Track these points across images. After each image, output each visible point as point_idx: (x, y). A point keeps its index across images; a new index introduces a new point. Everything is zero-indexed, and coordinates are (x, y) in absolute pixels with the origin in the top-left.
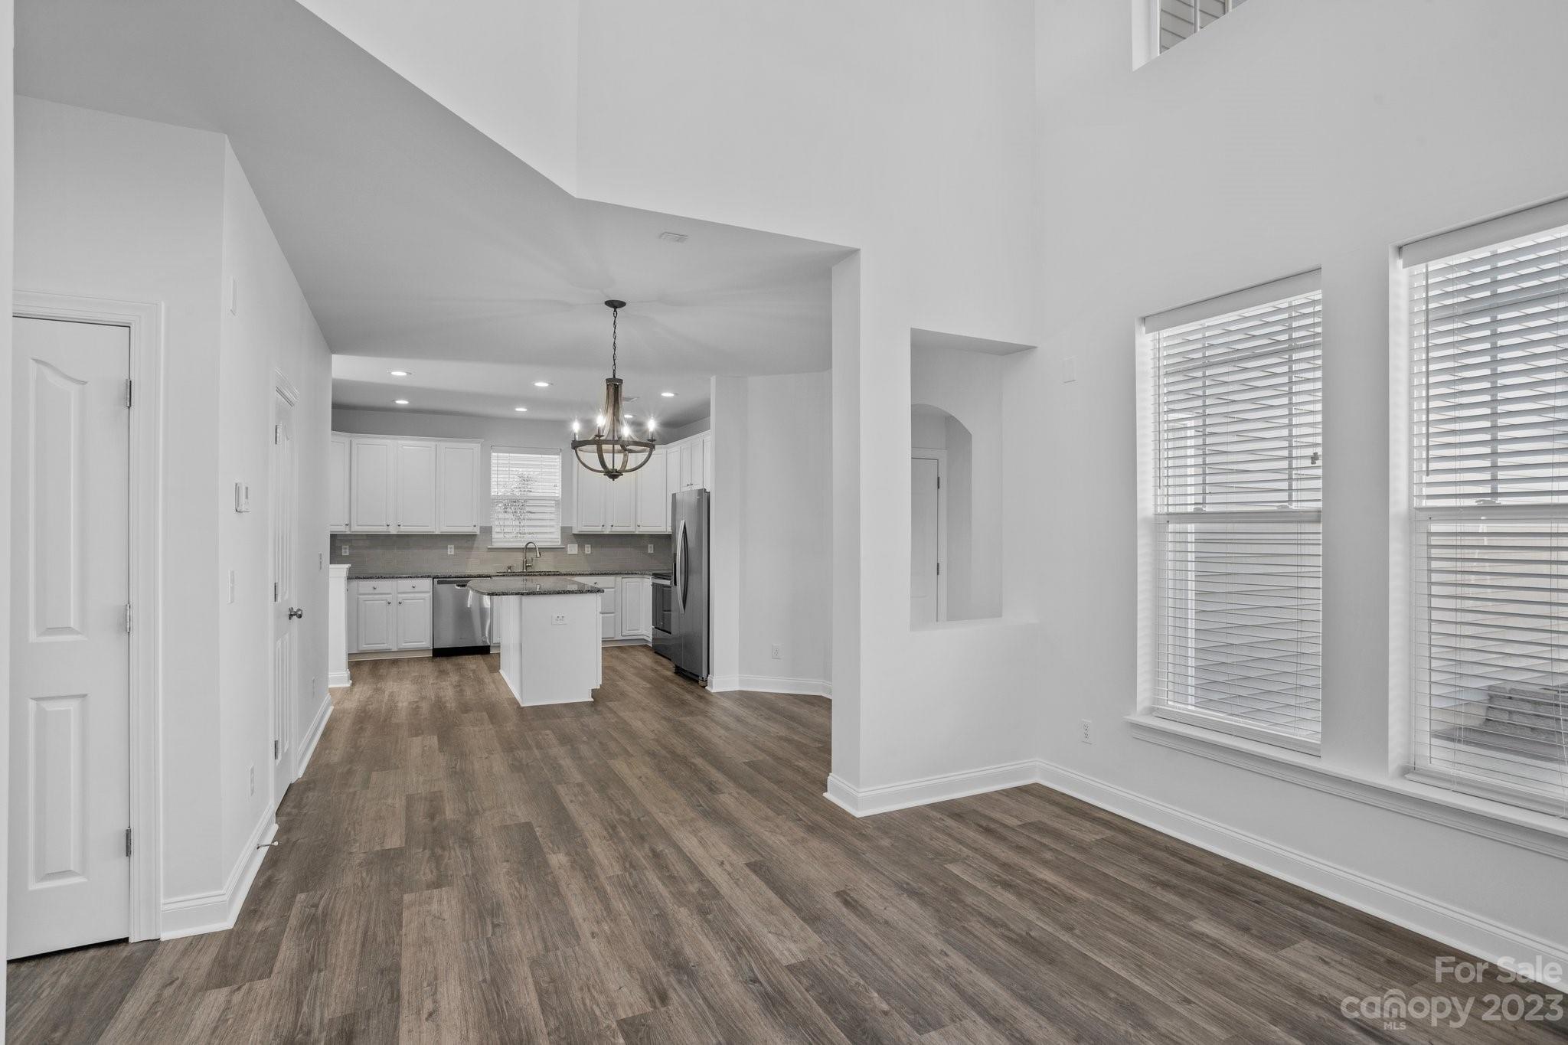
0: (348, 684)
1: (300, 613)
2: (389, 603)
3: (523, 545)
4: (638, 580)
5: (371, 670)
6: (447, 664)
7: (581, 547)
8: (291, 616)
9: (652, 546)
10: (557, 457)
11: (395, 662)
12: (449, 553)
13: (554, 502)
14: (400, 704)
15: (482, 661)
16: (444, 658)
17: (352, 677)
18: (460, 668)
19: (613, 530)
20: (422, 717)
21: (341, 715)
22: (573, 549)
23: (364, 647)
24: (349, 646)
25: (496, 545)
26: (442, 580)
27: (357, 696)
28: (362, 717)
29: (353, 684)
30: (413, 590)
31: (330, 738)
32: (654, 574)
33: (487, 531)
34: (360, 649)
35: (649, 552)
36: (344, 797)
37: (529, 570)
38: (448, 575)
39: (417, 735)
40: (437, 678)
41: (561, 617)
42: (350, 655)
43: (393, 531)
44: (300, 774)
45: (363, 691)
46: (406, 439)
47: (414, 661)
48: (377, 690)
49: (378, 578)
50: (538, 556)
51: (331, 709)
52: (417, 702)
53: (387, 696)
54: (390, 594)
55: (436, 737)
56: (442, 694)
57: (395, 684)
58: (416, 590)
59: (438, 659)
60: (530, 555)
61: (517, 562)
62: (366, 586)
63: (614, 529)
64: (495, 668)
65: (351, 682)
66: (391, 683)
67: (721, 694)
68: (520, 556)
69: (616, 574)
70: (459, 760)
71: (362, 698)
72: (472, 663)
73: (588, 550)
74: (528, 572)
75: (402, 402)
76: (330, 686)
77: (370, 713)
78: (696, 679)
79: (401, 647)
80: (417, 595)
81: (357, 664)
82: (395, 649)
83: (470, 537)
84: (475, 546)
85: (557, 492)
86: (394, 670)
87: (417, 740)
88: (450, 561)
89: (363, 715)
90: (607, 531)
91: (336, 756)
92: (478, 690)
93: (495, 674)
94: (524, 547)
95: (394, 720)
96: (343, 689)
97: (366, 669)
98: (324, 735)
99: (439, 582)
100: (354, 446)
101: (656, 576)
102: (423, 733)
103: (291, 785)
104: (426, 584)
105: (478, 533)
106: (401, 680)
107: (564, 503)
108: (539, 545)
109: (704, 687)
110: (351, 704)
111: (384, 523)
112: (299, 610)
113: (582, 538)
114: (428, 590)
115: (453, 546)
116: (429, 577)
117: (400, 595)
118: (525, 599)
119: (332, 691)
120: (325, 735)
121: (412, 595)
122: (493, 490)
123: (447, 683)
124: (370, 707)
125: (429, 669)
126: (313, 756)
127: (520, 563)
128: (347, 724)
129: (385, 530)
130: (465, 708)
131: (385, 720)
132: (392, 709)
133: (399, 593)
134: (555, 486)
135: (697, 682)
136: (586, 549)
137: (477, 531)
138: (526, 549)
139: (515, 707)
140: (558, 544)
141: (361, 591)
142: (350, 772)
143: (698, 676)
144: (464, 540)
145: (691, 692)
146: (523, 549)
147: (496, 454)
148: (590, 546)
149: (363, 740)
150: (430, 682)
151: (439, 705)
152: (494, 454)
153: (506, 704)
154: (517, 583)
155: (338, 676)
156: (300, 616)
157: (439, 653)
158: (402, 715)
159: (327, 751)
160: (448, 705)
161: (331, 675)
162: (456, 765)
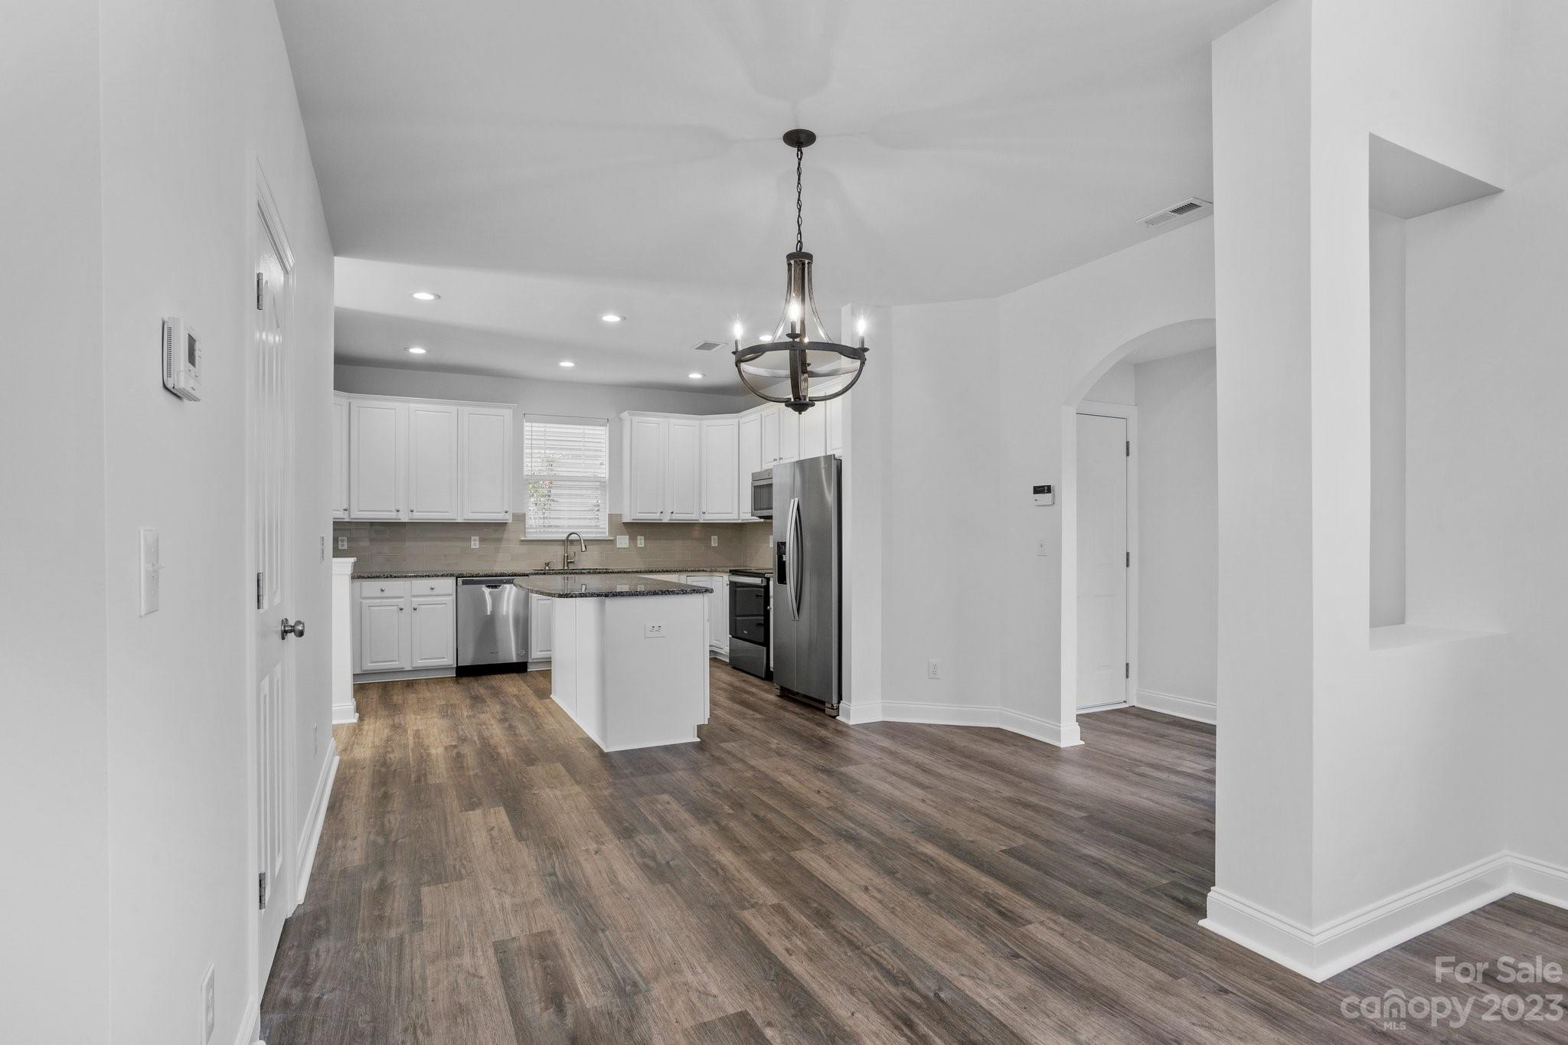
0: (354, 719)
1: (300, 628)
2: (401, 609)
3: (564, 537)
4: (707, 578)
5: (380, 697)
6: (479, 686)
7: (633, 539)
8: (284, 633)
9: (716, 537)
10: (602, 428)
11: (410, 685)
12: (473, 547)
13: (598, 484)
14: (433, 751)
15: (521, 682)
16: (471, 678)
17: (358, 709)
18: (496, 693)
19: (674, 518)
20: (471, 773)
21: (352, 771)
22: (623, 541)
23: (369, 666)
24: (354, 667)
25: (529, 537)
26: (468, 580)
27: (370, 739)
28: (384, 774)
29: (361, 719)
30: (430, 592)
31: (340, 816)
32: (731, 571)
33: (520, 518)
34: (364, 668)
35: (713, 545)
36: (382, 950)
37: (571, 567)
38: (475, 573)
39: (472, 807)
40: (472, 707)
41: (656, 628)
42: (355, 675)
43: (404, 518)
44: (301, 898)
45: (376, 730)
46: (421, 402)
47: (434, 683)
48: (395, 727)
49: (387, 577)
50: (584, 549)
51: (337, 759)
52: (455, 747)
53: (411, 738)
54: (402, 597)
55: (502, 810)
56: (486, 733)
57: (419, 717)
58: (435, 592)
59: (465, 680)
60: (572, 549)
61: (555, 557)
62: (372, 587)
63: (674, 516)
64: (544, 693)
65: (357, 714)
66: (413, 716)
67: (866, 726)
68: (559, 550)
69: (680, 571)
70: (554, 856)
71: (377, 742)
72: (510, 685)
73: (641, 542)
74: (569, 570)
75: (417, 351)
76: (334, 722)
77: (393, 768)
78: (822, 707)
79: (417, 666)
80: (436, 599)
81: (363, 687)
82: (408, 668)
83: (501, 526)
84: (505, 536)
85: (604, 472)
86: (412, 697)
87: (475, 816)
88: (476, 556)
89: (383, 770)
90: (666, 520)
91: (355, 854)
92: (534, 727)
93: (547, 701)
94: (565, 538)
95: (432, 780)
96: (349, 725)
97: (374, 696)
98: (331, 808)
99: (464, 583)
100: (354, 409)
101: (734, 572)
102: (481, 804)
103: (286, 921)
104: (450, 582)
105: (510, 521)
106: (425, 710)
107: (612, 485)
108: (584, 536)
109: (834, 717)
110: (364, 752)
111: (393, 508)
112: (299, 623)
113: (635, 528)
114: (450, 592)
115: (477, 538)
116: (452, 575)
117: (414, 599)
118: (610, 602)
119: (336, 729)
120: (335, 807)
121: (430, 599)
122: (525, 469)
123: (488, 715)
124: (392, 756)
125: (456, 694)
126: (318, 854)
127: (560, 559)
128: (362, 789)
129: (394, 517)
130: (530, 759)
131: (418, 780)
132: (424, 759)
133: (414, 596)
134: (602, 464)
135: (823, 711)
136: (639, 542)
137: (509, 518)
138: (568, 542)
139: (596, 752)
140: (605, 534)
141: (365, 594)
142: (384, 888)
143: (823, 703)
144: (491, 531)
145: (824, 726)
146: (564, 541)
147: (529, 424)
148: (642, 537)
149: (392, 817)
150: (466, 714)
151: (488, 752)
152: (526, 424)
153: (582, 750)
154: (557, 583)
155: (343, 709)
156: (301, 634)
157: (464, 672)
158: (440, 771)
159: (340, 843)
160: (502, 751)
161: (336, 707)
162: (554, 867)
